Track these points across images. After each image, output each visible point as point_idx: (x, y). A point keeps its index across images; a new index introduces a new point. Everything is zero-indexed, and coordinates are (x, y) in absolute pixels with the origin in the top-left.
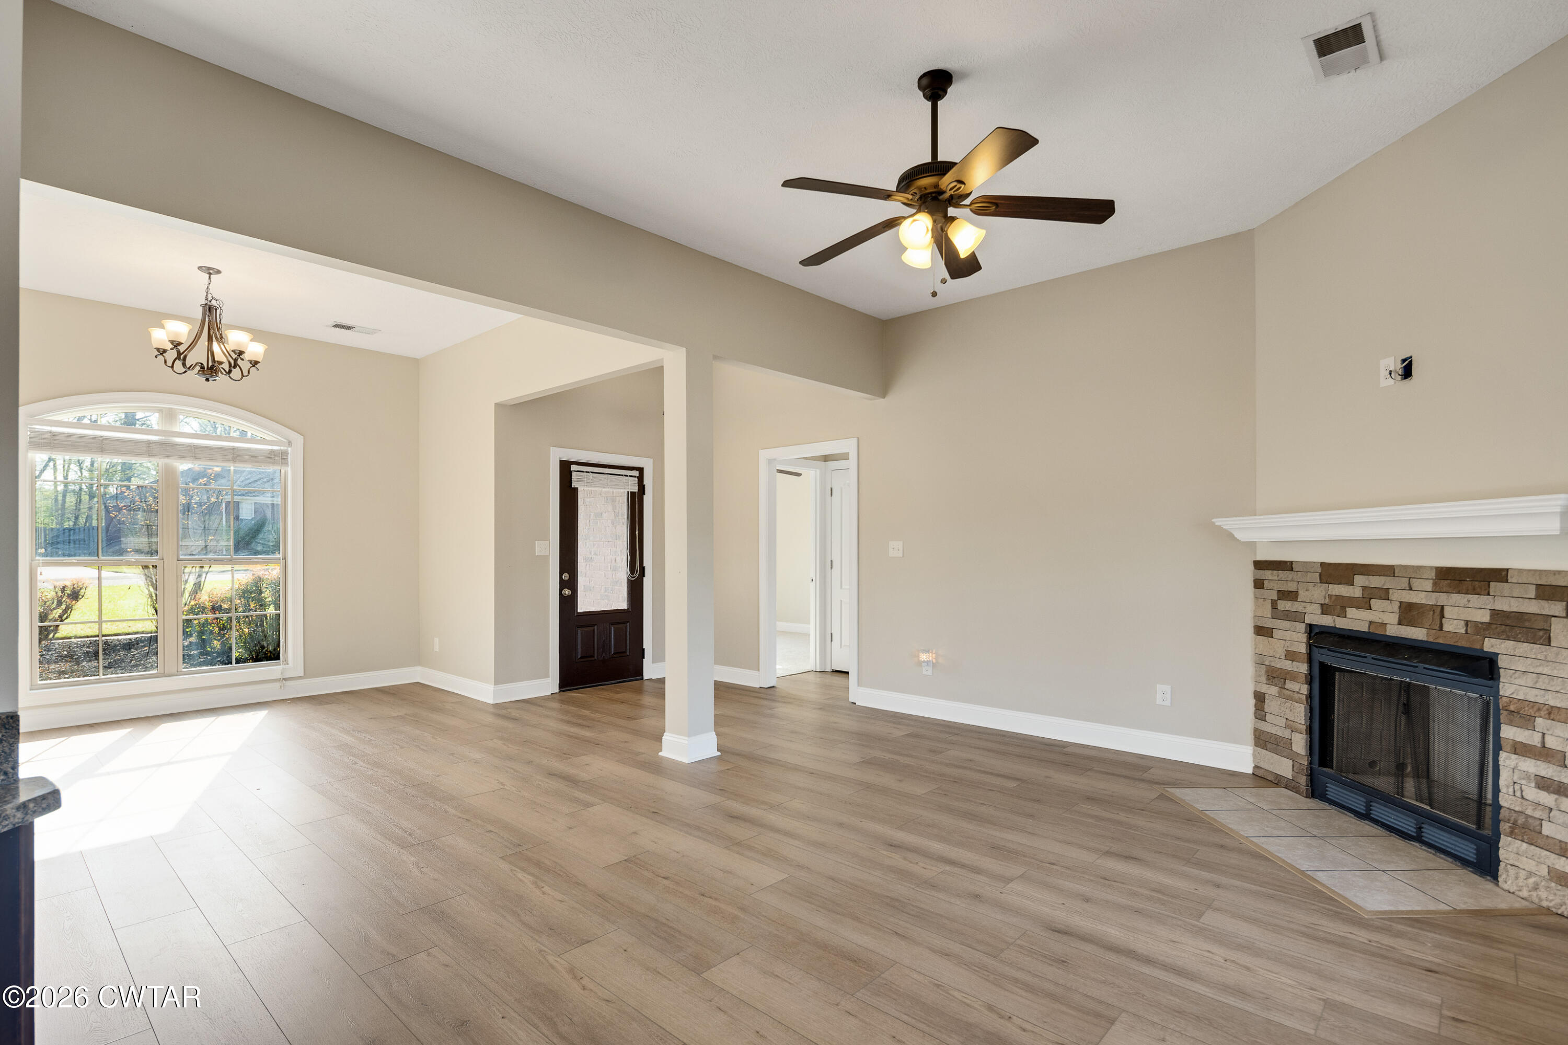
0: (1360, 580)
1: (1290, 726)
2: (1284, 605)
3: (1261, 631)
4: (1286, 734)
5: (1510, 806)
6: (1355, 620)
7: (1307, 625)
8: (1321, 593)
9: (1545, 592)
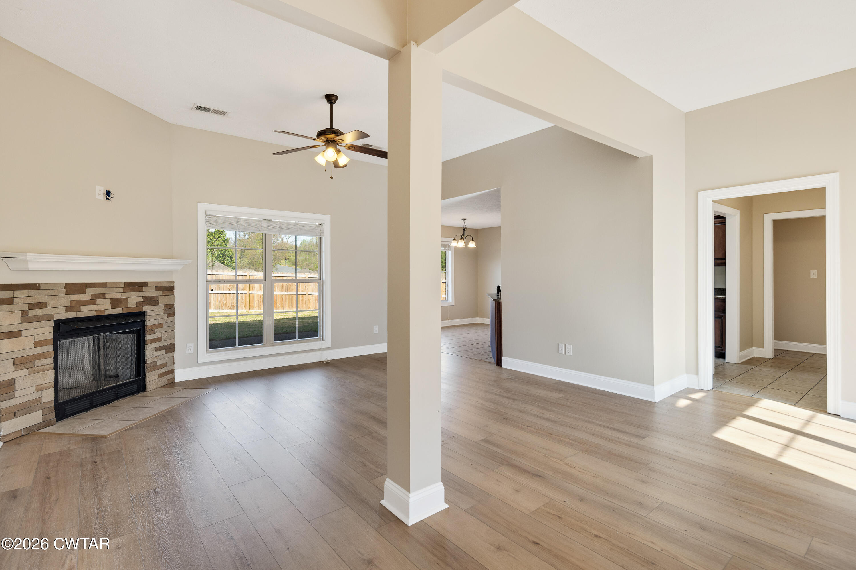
0: (89, 291)
1: (39, 388)
2: (31, 313)
3: (6, 335)
4: (35, 396)
5: (150, 362)
6: (87, 311)
7: (54, 321)
8: (66, 300)
9: (158, 288)
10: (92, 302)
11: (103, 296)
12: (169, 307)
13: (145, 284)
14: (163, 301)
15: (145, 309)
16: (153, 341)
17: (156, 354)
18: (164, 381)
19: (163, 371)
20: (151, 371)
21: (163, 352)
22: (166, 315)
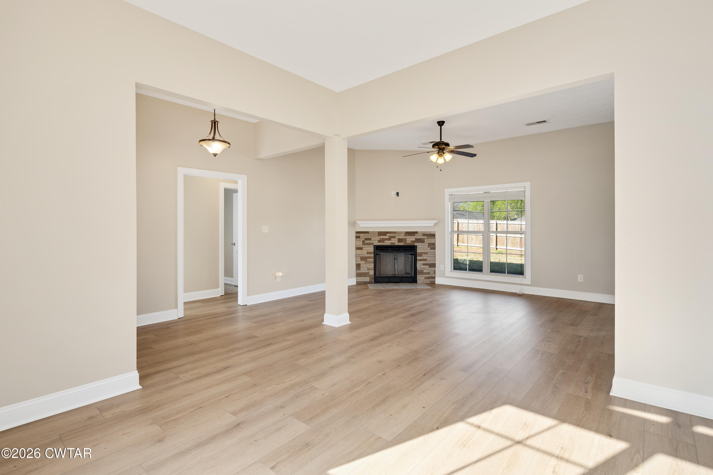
0: (388, 235)
1: (368, 269)
2: (366, 242)
3: (358, 248)
4: (368, 271)
5: (419, 270)
6: (387, 243)
7: (374, 245)
8: (378, 238)
9: (424, 235)
10: (389, 239)
11: (394, 237)
12: (431, 245)
13: (417, 232)
14: (428, 241)
15: (416, 244)
16: (421, 260)
17: (423, 266)
18: (428, 281)
19: (427, 276)
20: (419, 274)
21: (428, 266)
22: (430, 248)
